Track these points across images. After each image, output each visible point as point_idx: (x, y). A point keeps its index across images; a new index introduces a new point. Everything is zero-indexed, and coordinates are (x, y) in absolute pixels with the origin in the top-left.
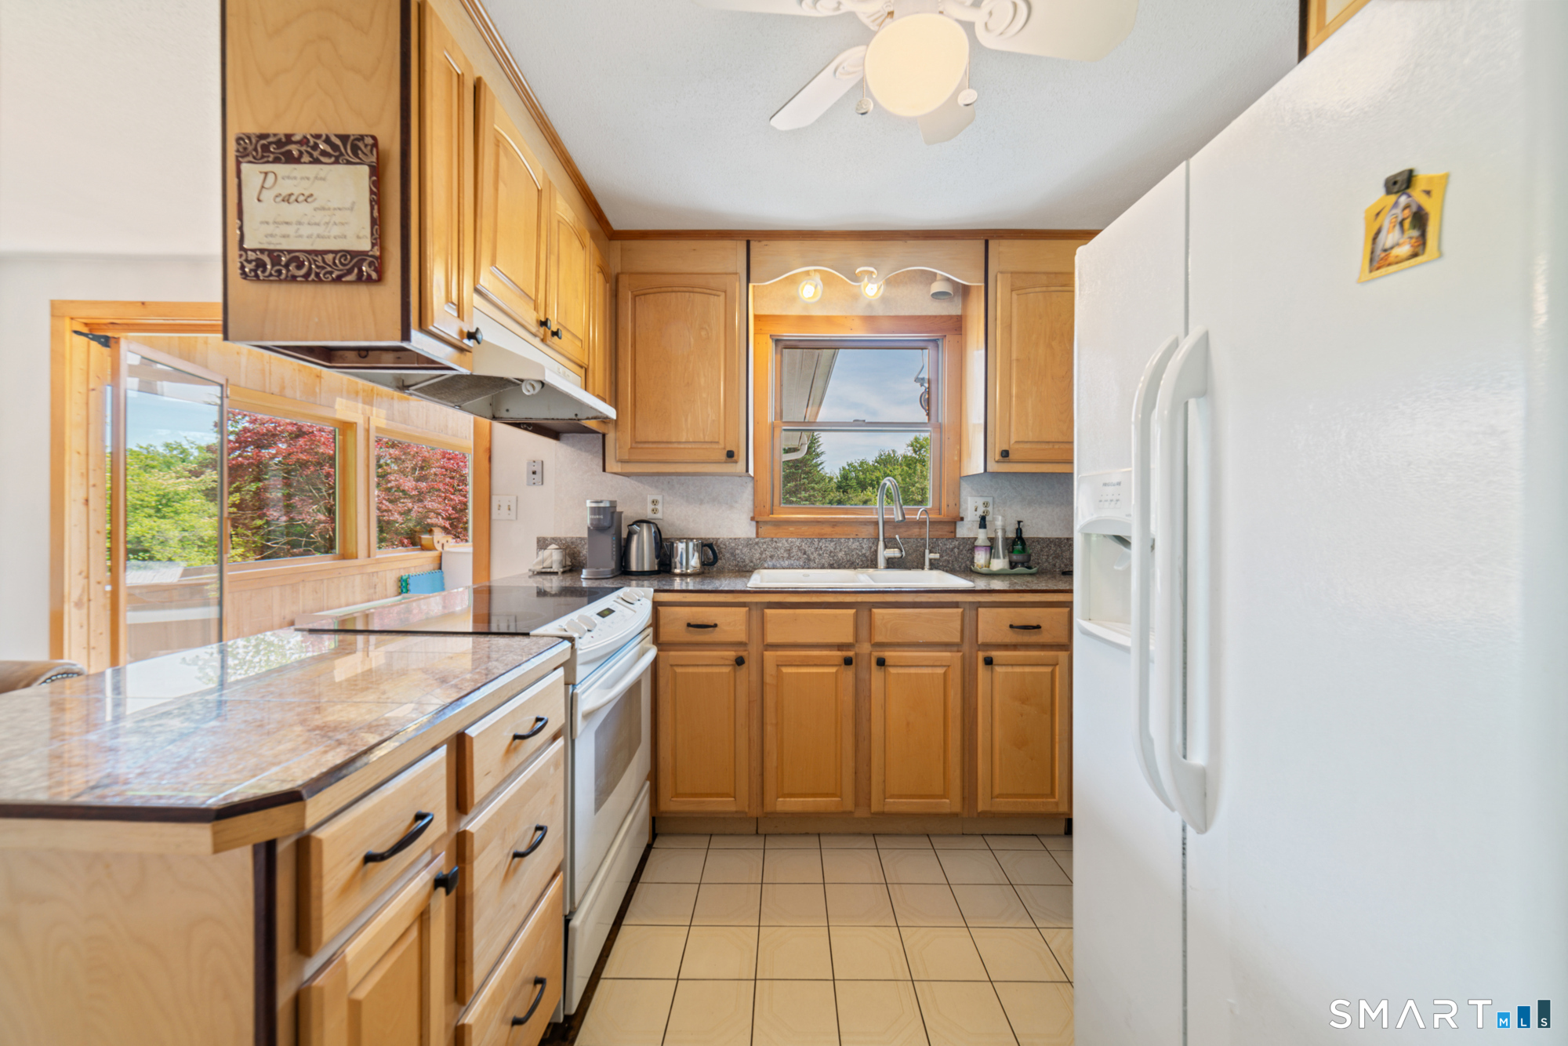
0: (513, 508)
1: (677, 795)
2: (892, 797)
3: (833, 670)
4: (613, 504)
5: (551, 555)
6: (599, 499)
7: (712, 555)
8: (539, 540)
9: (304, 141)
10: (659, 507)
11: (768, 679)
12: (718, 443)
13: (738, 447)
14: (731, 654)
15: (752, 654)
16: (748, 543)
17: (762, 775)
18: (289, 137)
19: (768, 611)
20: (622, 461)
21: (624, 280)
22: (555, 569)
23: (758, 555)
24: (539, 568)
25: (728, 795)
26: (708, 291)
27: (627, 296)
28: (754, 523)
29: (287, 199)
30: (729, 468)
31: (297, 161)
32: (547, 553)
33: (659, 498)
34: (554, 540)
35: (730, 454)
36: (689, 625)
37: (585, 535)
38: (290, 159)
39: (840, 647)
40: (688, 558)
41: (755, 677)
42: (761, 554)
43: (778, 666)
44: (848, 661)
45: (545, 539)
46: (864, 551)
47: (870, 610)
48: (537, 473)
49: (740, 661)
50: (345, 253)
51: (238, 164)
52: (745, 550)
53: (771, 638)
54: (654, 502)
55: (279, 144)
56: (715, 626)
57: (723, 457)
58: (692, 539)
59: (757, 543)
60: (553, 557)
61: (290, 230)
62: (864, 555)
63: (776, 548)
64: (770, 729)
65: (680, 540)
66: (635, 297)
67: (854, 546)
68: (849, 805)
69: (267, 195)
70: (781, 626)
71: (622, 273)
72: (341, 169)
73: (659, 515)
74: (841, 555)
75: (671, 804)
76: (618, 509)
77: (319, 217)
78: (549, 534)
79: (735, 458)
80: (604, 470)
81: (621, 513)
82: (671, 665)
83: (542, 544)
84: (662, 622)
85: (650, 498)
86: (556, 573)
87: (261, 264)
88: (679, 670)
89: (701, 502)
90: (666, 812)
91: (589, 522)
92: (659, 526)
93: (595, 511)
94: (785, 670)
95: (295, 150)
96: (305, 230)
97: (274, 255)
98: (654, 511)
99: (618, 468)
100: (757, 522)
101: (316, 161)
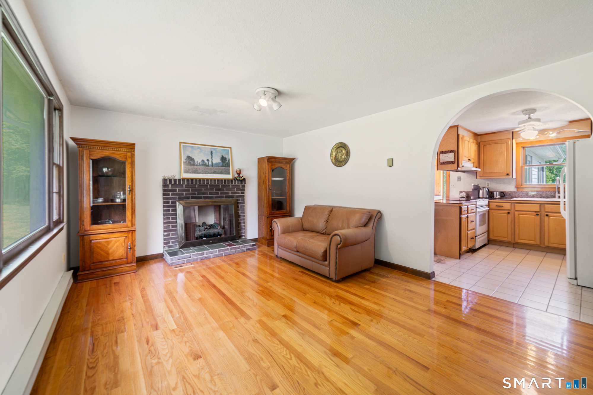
0: (454, 185)
1: (494, 236)
2: (551, 243)
3: (534, 216)
4: (478, 184)
5: (463, 194)
6: (475, 183)
7: (503, 195)
8: (460, 192)
9: (447, 151)
10: (489, 185)
11: (516, 217)
12: (504, 172)
13: (510, 172)
14: (507, 212)
15: (512, 212)
16: (514, 192)
17: (514, 235)
18: (445, 151)
19: (516, 204)
20: (481, 177)
21: (481, 143)
22: (464, 197)
23: (517, 195)
24: (461, 196)
25: (506, 238)
26: (502, 143)
27: (482, 146)
28: (516, 188)
29: (445, 157)
30: (507, 177)
31: (446, 153)
32: (462, 194)
33: (489, 183)
34: (464, 192)
35: (508, 174)
36: (496, 206)
37: (472, 190)
38: (445, 153)
39: (536, 212)
40: (497, 195)
41: (513, 216)
42: (518, 195)
43: (519, 214)
44: (537, 215)
45: (461, 191)
46: (552, 194)
47: (544, 205)
48: (459, 179)
49: (509, 213)
50: (451, 161)
51: (440, 154)
52: (513, 194)
53: (516, 209)
54: (488, 184)
55: (444, 152)
56: (503, 206)
57: (506, 175)
58: (497, 191)
59: (517, 192)
60: (464, 195)
61: (445, 160)
62: (552, 195)
63: (523, 193)
64: (516, 226)
65: (495, 191)
66: (484, 146)
67: (548, 193)
68: (538, 243)
69: (443, 157)
70: (518, 207)
71: (481, 142)
72: (451, 154)
73: (489, 187)
74: (544, 195)
75: (491, 237)
76: (479, 185)
77: (448, 158)
78: (462, 190)
79: (509, 175)
80: (476, 178)
81: (480, 186)
82: (492, 213)
83: (461, 192)
84: (490, 205)
85: (487, 183)
86: (465, 198)
87: (442, 163)
88: (494, 214)
89: (501, 184)
90: (491, 239)
91: (473, 188)
92: (489, 189)
93: (474, 186)
94: (520, 215)
95: (446, 152)
96: (447, 160)
97: (443, 162)
98: (488, 186)
99: (480, 178)
100: (517, 188)
101: (448, 153)
